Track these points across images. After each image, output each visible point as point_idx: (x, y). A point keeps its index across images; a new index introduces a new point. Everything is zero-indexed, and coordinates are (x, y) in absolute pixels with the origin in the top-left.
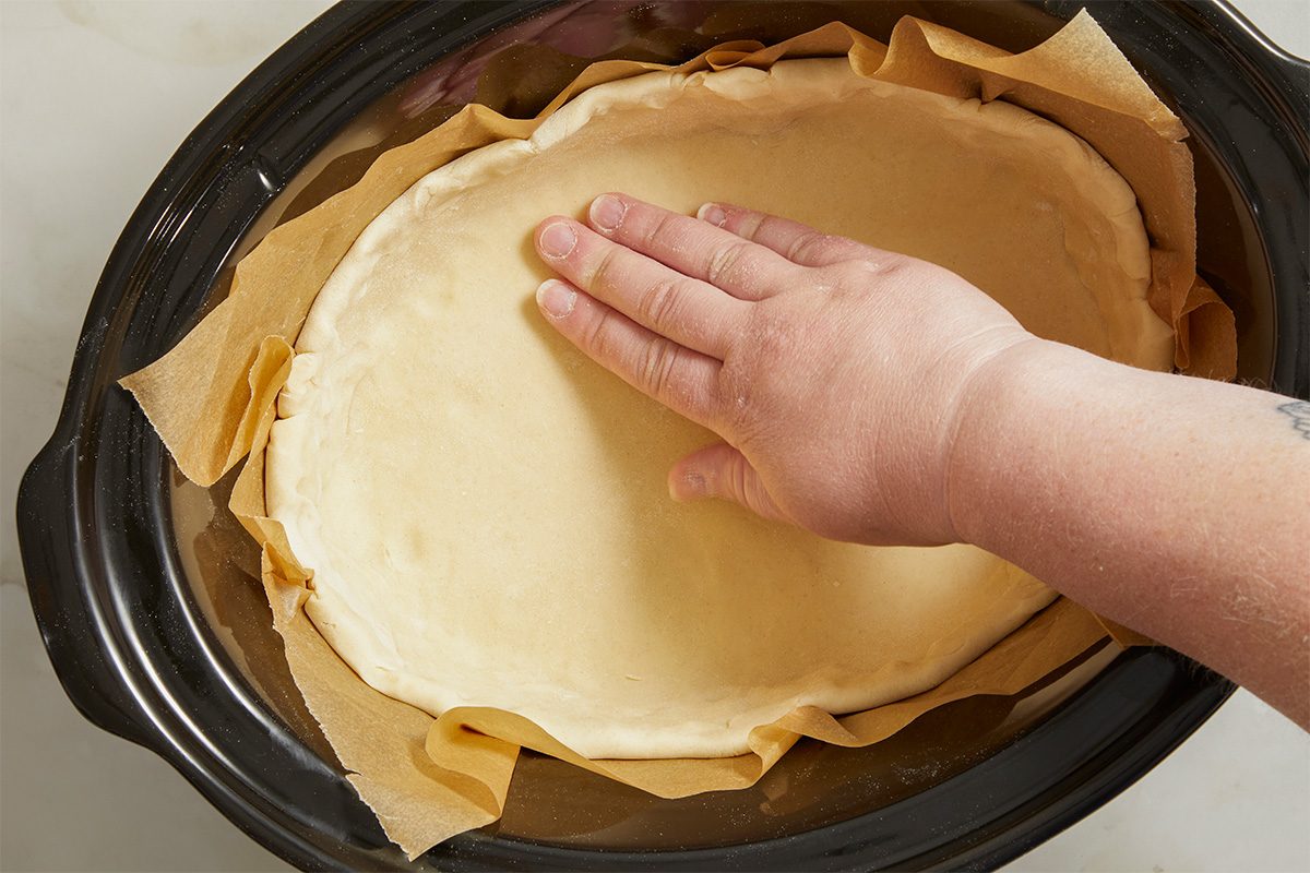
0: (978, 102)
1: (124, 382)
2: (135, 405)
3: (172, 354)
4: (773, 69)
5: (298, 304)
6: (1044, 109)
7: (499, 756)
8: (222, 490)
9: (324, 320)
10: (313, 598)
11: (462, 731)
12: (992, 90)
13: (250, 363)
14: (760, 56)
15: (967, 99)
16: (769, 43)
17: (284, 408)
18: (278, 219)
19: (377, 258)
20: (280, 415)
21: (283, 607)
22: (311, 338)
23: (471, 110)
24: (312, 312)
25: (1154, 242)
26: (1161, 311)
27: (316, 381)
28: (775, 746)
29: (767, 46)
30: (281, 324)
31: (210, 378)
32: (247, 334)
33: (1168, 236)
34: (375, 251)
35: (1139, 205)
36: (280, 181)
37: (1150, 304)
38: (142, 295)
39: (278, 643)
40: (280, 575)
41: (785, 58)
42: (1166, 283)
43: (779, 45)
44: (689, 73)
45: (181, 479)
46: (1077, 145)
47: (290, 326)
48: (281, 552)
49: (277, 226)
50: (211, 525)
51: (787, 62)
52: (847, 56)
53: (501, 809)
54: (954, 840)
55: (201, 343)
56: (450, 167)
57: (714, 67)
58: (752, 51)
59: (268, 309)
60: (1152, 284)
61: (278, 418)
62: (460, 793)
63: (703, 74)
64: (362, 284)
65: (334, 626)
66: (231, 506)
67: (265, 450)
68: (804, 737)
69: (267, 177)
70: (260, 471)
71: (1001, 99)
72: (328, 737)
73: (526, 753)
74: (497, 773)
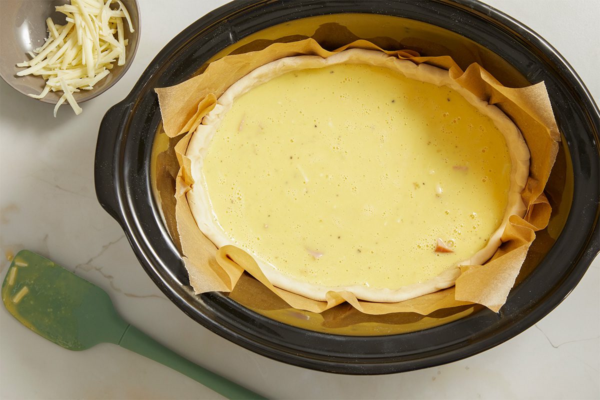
0: (487, 103)
1: (156, 90)
2: (157, 99)
3: (177, 86)
4: (420, 65)
5: (224, 85)
6: (510, 113)
7: (237, 270)
8: (174, 141)
9: (230, 95)
10: (191, 191)
11: (226, 256)
12: (494, 100)
13: (201, 100)
14: (417, 59)
15: (484, 100)
16: (422, 55)
17: (205, 120)
18: (230, 52)
19: (256, 80)
20: (203, 123)
21: (180, 191)
22: (223, 99)
23: (310, 40)
24: (227, 91)
25: (531, 175)
26: (524, 201)
27: (220, 116)
28: (334, 300)
29: (421, 56)
30: (216, 90)
31: (186, 99)
32: (204, 89)
33: (537, 174)
34: (257, 78)
35: (530, 160)
36: (236, 39)
37: (521, 196)
38: (174, 61)
39: (174, 202)
40: (183, 178)
41: (425, 63)
42: (530, 190)
43: (425, 57)
44: (390, 55)
45: (162, 131)
46: (517, 131)
47: (218, 92)
48: (187, 171)
49: (229, 55)
50: (165, 152)
51: (425, 64)
52: (448, 70)
53: (232, 289)
54: (388, 357)
55: (188, 86)
56: (294, 58)
57: (400, 57)
58: (415, 56)
59: (214, 83)
60: (524, 189)
61: (201, 124)
62: (220, 277)
63: (395, 58)
64: (248, 87)
65: (195, 204)
66: (176, 148)
67: (193, 133)
68: (346, 302)
69: (232, 36)
70: (189, 140)
71: (496, 105)
72: (181, 241)
73: (246, 273)
74: (235, 276)
